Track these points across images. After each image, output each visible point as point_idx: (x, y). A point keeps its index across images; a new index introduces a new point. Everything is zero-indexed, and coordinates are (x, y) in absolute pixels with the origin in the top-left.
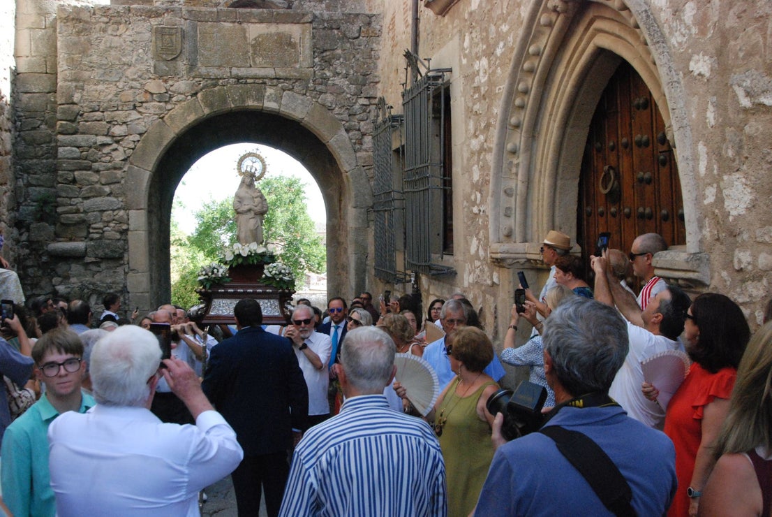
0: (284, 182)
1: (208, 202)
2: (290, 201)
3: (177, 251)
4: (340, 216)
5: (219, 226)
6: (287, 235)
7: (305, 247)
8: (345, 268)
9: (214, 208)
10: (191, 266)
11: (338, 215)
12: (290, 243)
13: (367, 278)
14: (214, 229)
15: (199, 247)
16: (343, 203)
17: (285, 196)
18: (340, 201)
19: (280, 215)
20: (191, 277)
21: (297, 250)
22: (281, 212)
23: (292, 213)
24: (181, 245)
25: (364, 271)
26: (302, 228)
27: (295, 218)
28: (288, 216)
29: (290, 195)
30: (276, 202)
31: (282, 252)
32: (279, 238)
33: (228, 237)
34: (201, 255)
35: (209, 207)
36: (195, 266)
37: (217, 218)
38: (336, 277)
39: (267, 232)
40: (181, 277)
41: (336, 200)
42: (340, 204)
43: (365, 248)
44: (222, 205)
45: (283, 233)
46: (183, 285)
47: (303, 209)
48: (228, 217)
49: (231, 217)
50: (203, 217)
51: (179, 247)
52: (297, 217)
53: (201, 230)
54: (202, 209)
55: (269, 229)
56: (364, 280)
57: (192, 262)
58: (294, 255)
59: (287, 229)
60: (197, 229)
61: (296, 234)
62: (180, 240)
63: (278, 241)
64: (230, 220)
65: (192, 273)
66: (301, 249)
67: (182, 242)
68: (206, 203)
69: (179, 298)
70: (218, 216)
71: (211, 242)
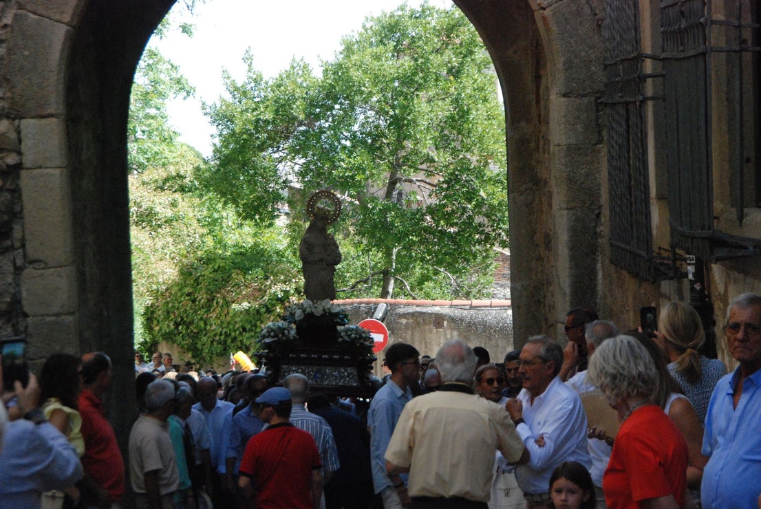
0: (433, 22)
1: (241, 79)
2: (450, 71)
3: (173, 204)
4: (539, 116)
5: (273, 140)
6: (443, 158)
7: (490, 188)
8: (548, 241)
9: (258, 95)
10: (209, 242)
11: (534, 111)
12: (452, 180)
13: (599, 266)
14: (262, 148)
15: (224, 194)
16: (543, 81)
17: (436, 59)
18: (538, 77)
19: (425, 107)
20: (207, 272)
21: (471, 195)
22: (429, 101)
23: (456, 101)
24: (182, 189)
25: (593, 250)
26: (481, 139)
27: (464, 114)
28: (444, 109)
29: (449, 55)
30: (414, 74)
31: (434, 201)
32: (424, 166)
33: (297, 168)
34: (229, 215)
35: (245, 93)
36: (220, 242)
37: (267, 122)
38: (533, 264)
39: (393, 153)
40: (182, 273)
41: (528, 77)
42: (538, 87)
43: (593, 195)
44: (279, 86)
45: (433, 154)
46: (187, 290)
47: (481, 89)
48: (295, 118)
49: (302, 117)
50: (231, 119)
51: (178, 196)
52: (468, 112)
53: (226, 152)
54: (228, 98)
55: (399, 145)
56: (593, 272)
57: (211, 232)
58: (464, 209)
59: (442, 142)
60: (217, 151)
61: (468, 155)
62: (179, 176)
63: (421, 176)
64: (301, 124)
65: (208, 260)
66: (482, 193)
67: (187, 181)
68: (239, 85)
69: (177, 325)
70: (269, 116)
71: (252, 182)
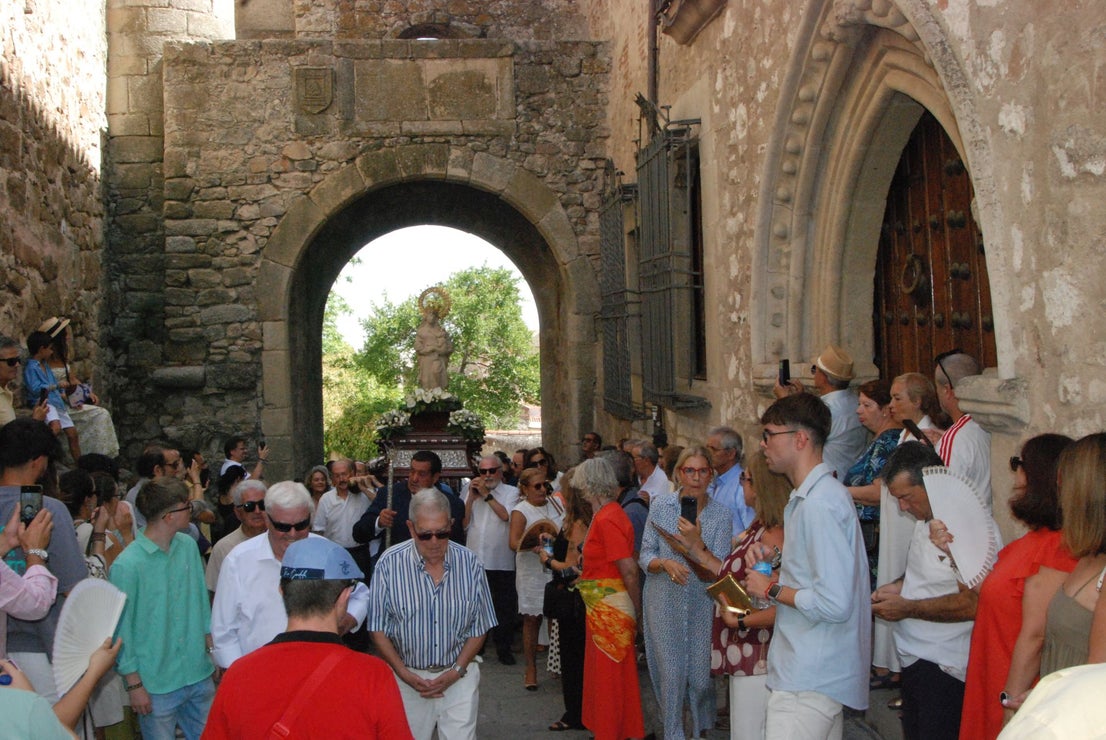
1: (381, 305)
2: (497, 303)
3: (340, 375)
4: (559, 325)
5: (397, 340)
6: (492, 351)
7: (518, 368)
8: (564, 397)
9: (390, 314)
10: (360, 395)
11: (556, 324)
12: (497, 364)
13: (595, 412)
14: (391, 344)
15: (369, 370)
16: (562, 306)
17: (490, 297)
18: (559, 304)
19: (483, 323)
20: (359, 413)
21: (508, 372)
22: (485, 319)
23: (500, 320)
24: (345, 366)
25: (591, 403)
26: (514, 341)
27: (505, 327)
28: (494, 324)
29: (497, 294)
30: (478, 304)
31: (487, 375)
32: (482, 356)
33: (411, 356)
34: (372, 381)
35: (382, 313)
36: (366, 396)
37: (394, 329)
38: (555, 410)
39: (465, 348)
40: (345, 413)
41: (553, 304)
42: (559, 309)
43: (592, 371)
44: (402, 309)
45: (487, 349)
46: (349, 422)
47: (514, 314)
48: (411, 327)
49: (414, 327)
50: (374, 327)
51: (343, 370)
52: (507, 326)
53: (372, 345)
54: (374, 316)
55: (468, 344)
56: (591, 415)
57: (361, 390)
58: (504, 381)
59: (493, 342)
60: (366, 345)
61: (507, 350)
62: (345, 360)
63: (480, 361)
64: (413, 331)
65: (360, 406)
66: (514, 371)
67: (348, 362)
68: (379, 308)
69: (342, 442)
70: (396, 326)
71: (386, 362)
